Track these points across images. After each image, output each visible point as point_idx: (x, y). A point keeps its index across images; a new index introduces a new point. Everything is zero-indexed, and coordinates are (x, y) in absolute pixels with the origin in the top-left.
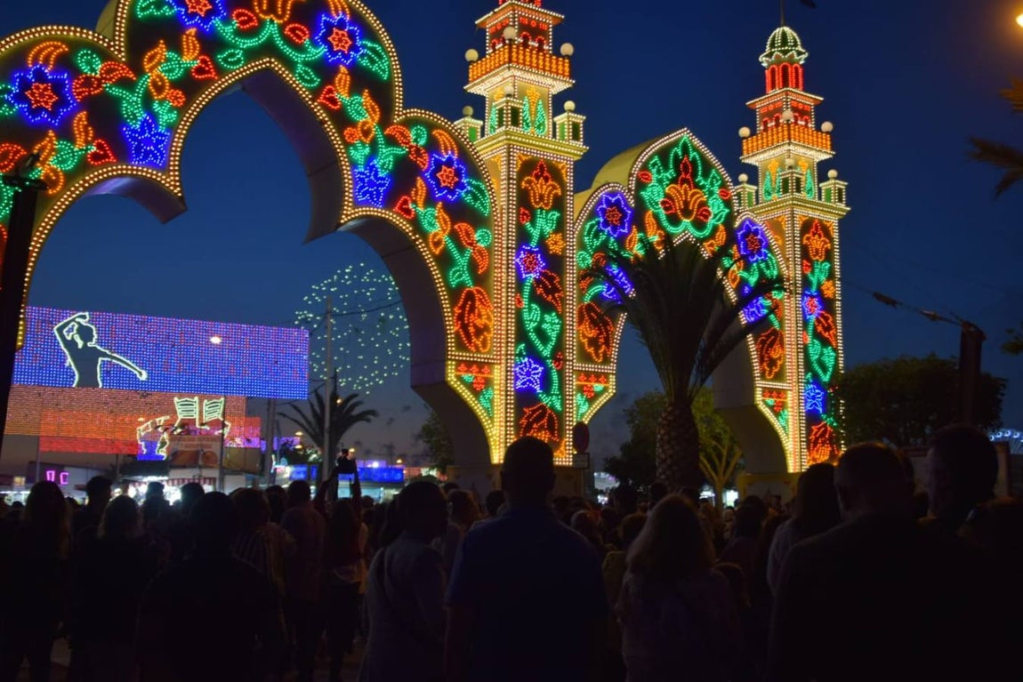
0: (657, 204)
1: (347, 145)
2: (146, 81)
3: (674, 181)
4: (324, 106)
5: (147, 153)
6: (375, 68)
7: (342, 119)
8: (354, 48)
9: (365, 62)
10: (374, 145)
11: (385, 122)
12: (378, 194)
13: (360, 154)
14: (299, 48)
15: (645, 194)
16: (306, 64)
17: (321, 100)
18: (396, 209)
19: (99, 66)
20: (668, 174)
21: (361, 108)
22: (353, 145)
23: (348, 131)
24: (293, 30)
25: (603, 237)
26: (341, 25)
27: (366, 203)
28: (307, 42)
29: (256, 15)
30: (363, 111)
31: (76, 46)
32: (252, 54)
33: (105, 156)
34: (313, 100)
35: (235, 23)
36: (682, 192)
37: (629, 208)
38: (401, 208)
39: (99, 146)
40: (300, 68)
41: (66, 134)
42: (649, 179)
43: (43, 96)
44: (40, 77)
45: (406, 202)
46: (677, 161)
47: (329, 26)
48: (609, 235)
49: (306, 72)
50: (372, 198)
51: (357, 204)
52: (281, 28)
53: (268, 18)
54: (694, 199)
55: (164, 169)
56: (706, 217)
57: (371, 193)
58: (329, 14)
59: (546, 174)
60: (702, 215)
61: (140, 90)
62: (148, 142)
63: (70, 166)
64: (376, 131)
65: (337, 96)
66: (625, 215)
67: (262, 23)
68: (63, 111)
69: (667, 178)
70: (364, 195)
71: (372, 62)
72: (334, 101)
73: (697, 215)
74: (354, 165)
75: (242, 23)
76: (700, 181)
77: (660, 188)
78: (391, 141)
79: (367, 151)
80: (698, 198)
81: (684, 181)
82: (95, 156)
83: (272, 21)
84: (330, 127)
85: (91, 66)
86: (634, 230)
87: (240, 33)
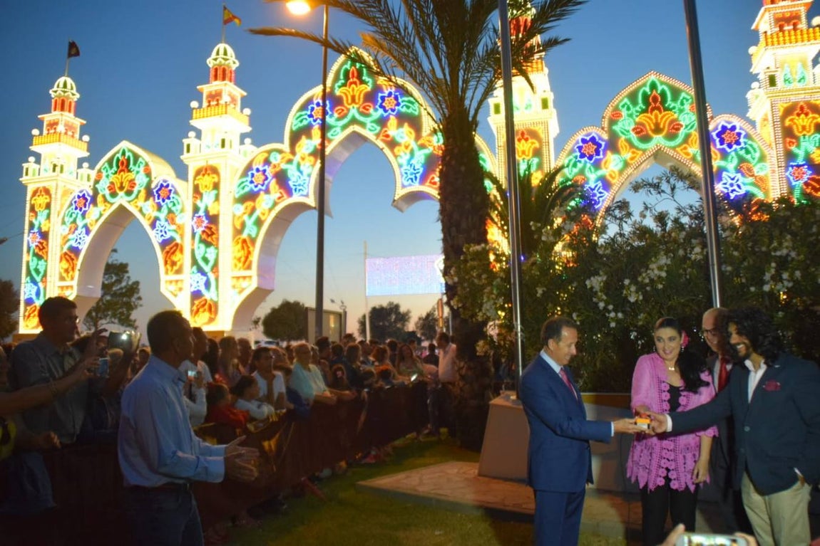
0: (628, 131)
1: (396, 156)
2: (297, 159)
3: (644, 111)
4: (383, 141)
5: (299, 190)
6: (410, 111)
7: (392, 144)
8: (398, 104)
9: (404, 110)
10: (412, 153)
11: (418, 137)
12: (416, 178)
13: (404, 159)
14: (367, 115)
15: (616, 128)
16: (372, 122)
17: (381, 137)
18: (428, 184)
19: (279, 156)
20: (638, 108)
21: (404, 134)
22: (400, 156)
23: (396, 150)
24: (364, 108)
25: (580, 166)
26: (390, 94)
27: (410, 185)
28: (371, 111)
29: (346, 108)
30: (405, 135)
31: (269, 152)
32: (345, 127)
33: (283, 196)
34: (377, 139)
35: (336, 115)
36: (653, 117)
37: (603, 140)
38: (430, 182)
39: (281, 193)
40: (369, 125)
41: (267, 191)
42: (620, 115)
43: (259, 178)
44: (258, 170)
45: (433, 178)
46: (646, 97)
47: (383, 99)
48: (586, 162)
49: (373, 127)
50: (412, 181)
51: (404, 186)
52: (358, 109)
53: (351, 107)
54: (664, 119)
55: (307, 196)
56: (678, 129)
57: (412, 179)
58: (382, 92)
59: (526, 136)
60: (673, 128)
61: (295, 162)
62: (299, 185)
63: (270, 205)
64: (413, 145)
65: (389, 133)
66: (599, 145)
67: (348, 110)
68: (266, 182)
69: (637, 112)
70: (408, 180)
71: (408, 107)
72: (387, 136)
73: (669, 129)
74: (400, 166)
75: (339, 114)
76: (670, 105)
77: (631, 120)
78: (422, 147)
79: (408, 156)
80: (667, 119)
81: (653, 109)
82: (279, 198)
83: (353, 108)
84: (387, 151)
85: (276, 159)
86: (609, 153)
87: (339, 119)
